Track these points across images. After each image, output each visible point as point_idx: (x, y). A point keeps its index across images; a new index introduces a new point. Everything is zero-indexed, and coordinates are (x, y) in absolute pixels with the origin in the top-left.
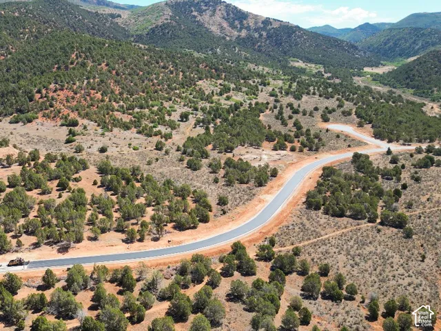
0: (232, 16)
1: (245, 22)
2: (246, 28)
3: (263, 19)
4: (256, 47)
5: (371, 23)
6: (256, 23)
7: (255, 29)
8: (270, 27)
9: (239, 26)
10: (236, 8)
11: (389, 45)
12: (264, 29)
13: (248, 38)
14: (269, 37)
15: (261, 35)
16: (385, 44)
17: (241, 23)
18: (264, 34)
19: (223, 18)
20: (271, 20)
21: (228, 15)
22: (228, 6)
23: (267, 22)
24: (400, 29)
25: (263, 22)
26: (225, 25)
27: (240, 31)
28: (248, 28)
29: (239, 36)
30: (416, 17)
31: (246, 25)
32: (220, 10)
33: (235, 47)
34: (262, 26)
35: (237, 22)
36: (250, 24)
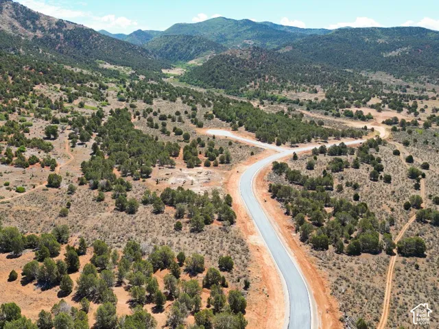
0: (21, 15)
1: (37, 22)
2: (40, 29)
3: (56, 21)
4: (57, 48)
5: (143, 30)
6: (50, 24)
7: (50, 30)
8: (64, 29)
9: (32, 26)
10: (25, 7)
11: (169, 49)
12: (59, 30)
13: (46, 39)
14: (67, 38)
15: (58, 37)
16: (166, 48)
17: (33, 23)
18: (61, 35)
19: (13, 17)
20: (65, 22)
21: (17, 14)
22: (15, 5)
23: (61, 23)
24: (175, 36)
25: (57, 24)
26: (17, 24)
27: (34, 31)
28: (42, 29)
29: (36, 36)
30: (179, 27)
31: (40, 26)
32: (7, 8)
33: (38, 48)
34: (57, 27)
35: (28, 22)
36: (44, 25)
